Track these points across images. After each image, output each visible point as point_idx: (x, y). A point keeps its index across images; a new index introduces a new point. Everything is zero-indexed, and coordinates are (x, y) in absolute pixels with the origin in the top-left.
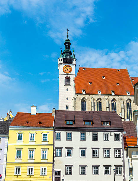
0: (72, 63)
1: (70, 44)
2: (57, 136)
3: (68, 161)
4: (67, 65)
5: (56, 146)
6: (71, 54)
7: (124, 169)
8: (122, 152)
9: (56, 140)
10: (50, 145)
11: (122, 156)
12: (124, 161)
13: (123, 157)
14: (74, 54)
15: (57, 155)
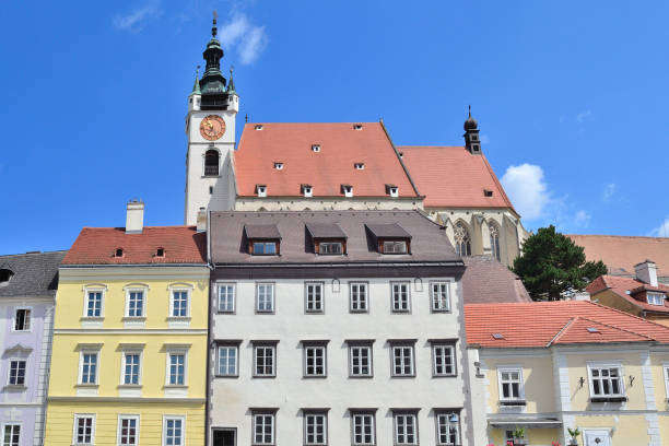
0: (224, 108)
1: (220, 53)
2: (223, 297)
3: (263, 393)
4: (213, 113)
5: (218, 335)
6: (223, 81)
7: (469, 420)
8: (459, 355)
9: (220, 313)
10: (195, 332)
11: (460, 369)
12: (467, 391)
13: (466, 376)
14: (231, 82)
15: (223, 369)
